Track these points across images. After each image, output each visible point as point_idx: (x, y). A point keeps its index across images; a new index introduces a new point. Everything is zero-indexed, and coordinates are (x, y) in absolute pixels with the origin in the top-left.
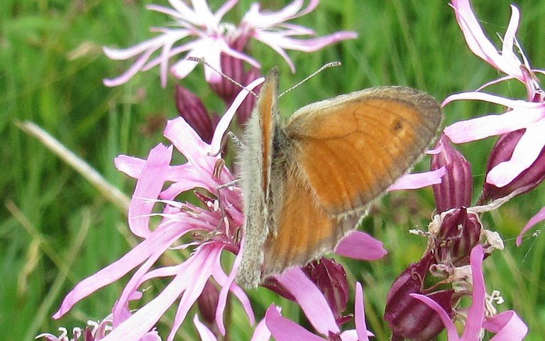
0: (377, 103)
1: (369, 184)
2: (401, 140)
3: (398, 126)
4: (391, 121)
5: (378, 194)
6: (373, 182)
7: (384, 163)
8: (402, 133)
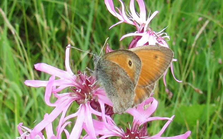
0: (144, 51)
1: (152, 76)
2: (159, 61)
3: (156, 57)
4: (152, 56)
5: (158, 79)
6: (154, 75)
7: (156, 69)
8: (159, 59)
